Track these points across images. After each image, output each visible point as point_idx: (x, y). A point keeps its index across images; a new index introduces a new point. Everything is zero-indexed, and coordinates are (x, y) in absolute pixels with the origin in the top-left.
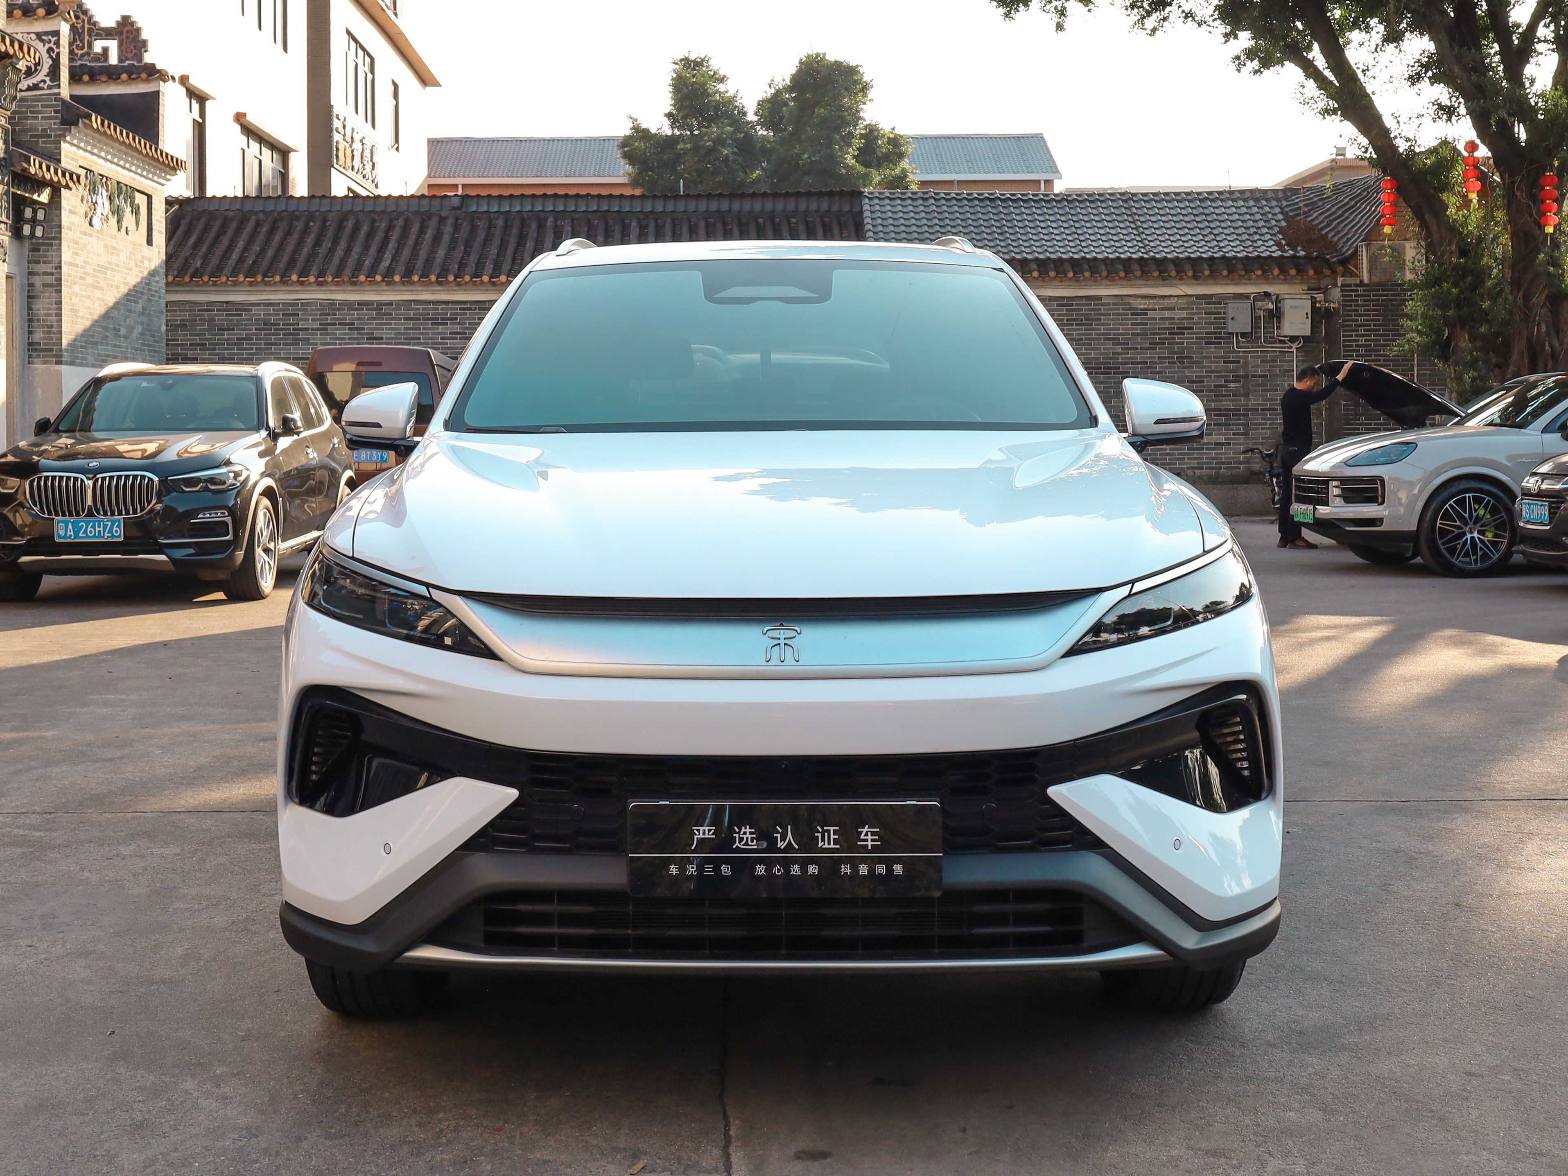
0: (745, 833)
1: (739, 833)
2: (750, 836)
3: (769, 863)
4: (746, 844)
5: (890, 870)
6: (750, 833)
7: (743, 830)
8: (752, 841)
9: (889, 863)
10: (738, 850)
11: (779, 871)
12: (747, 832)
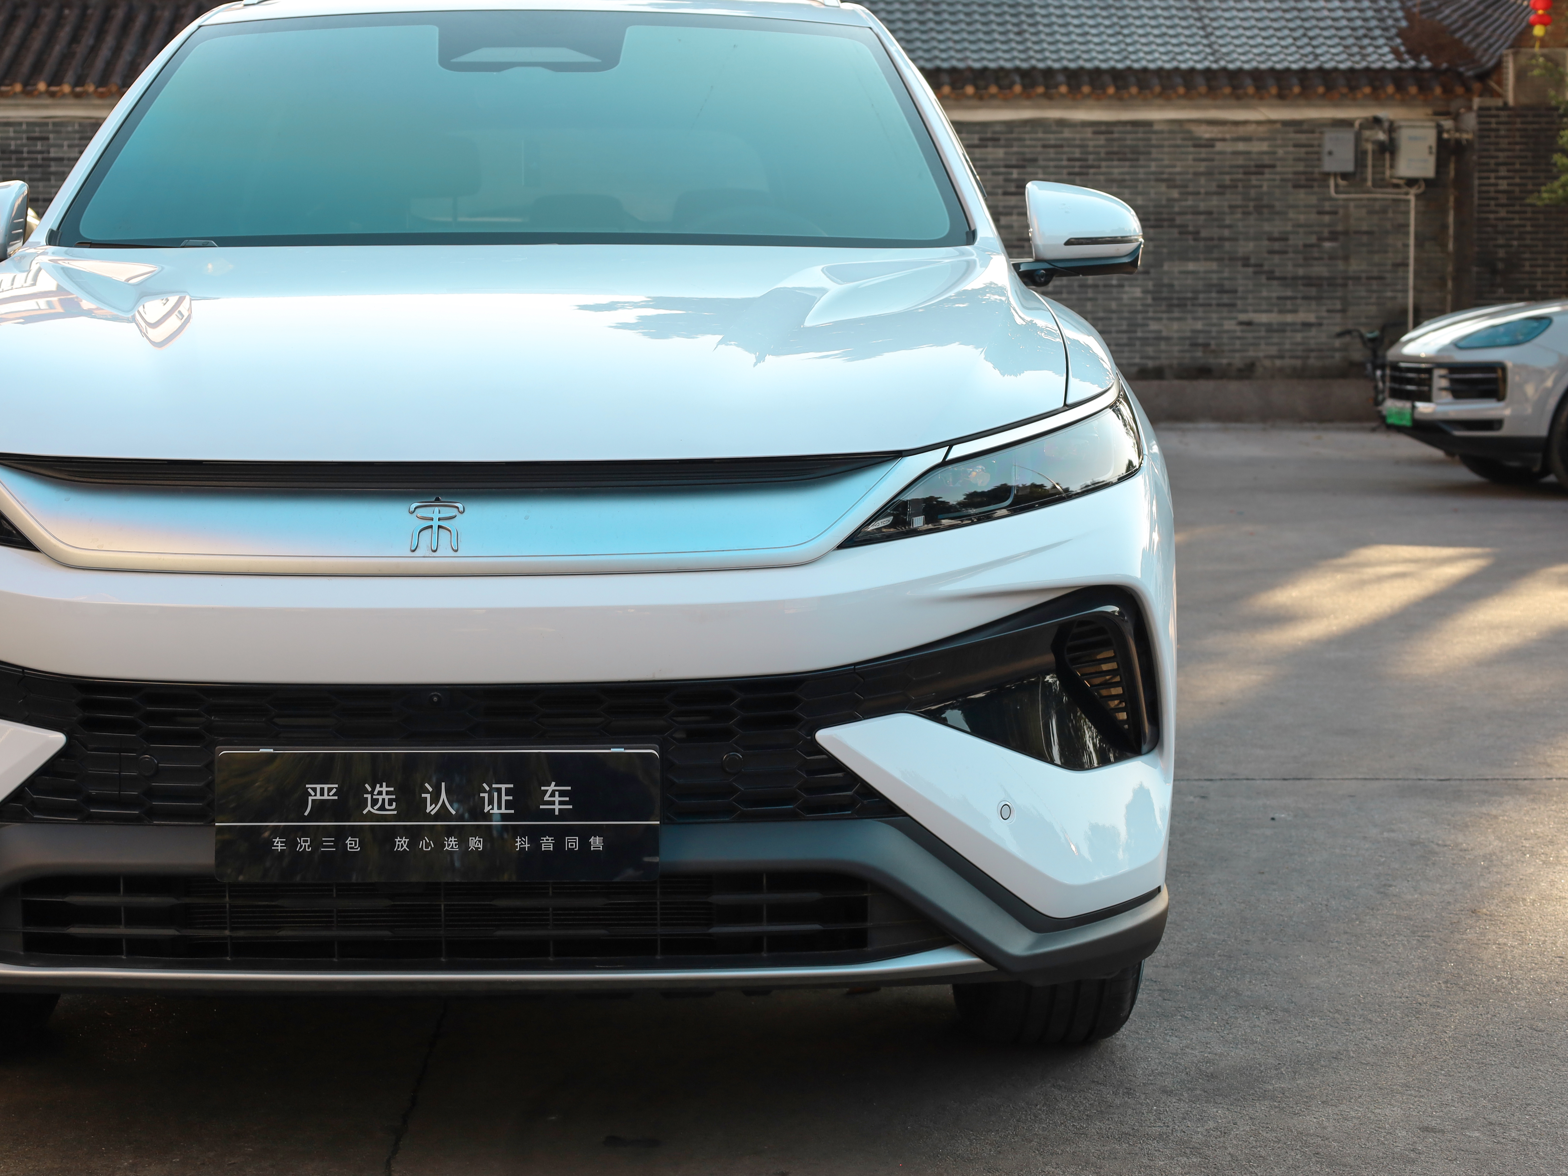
0: (380, 793)
1: (372, 793)
2: (387, 798)
3: (414, 834)
4: (382, 808)
5: (585, 843)
6: (388, 793)
7: (378, 788)
8: (390, 804)
9: (585, 834)
10: (371, 817)
11: (427, 845)
12: (383, 792)
